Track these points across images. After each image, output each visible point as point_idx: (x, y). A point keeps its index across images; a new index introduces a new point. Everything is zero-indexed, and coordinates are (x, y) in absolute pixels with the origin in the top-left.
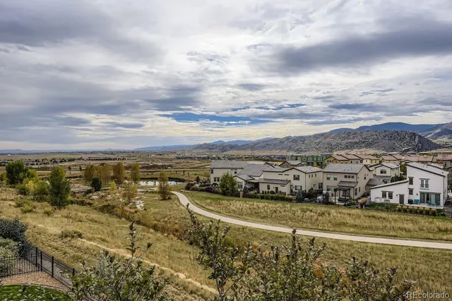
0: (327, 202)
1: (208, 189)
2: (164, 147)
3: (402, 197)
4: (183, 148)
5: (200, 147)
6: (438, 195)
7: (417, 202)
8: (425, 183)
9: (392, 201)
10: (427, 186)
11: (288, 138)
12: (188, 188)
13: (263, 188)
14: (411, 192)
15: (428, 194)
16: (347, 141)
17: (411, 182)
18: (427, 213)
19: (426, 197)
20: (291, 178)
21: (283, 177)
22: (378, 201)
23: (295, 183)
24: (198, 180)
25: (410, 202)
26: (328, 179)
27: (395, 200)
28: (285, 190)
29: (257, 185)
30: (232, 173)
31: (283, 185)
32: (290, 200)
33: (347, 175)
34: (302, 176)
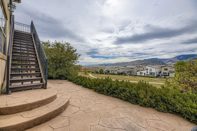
0: (125, 75)
1: (97, 73)
2: (90, 65)
3: (145, 74)
4: (94, 65)
5: (99, 65)
6: (154, 73)
7: (149, 75)
8: (151, 70)
9: (142, 75)
10: (151, 71)
11: (123, 63)
12: (92, 73)
13: (110, 72)
14: (147, 72)
15: (152, 73)
16: (140, 63)
17: (147, 70)
18: (150, 77)
19: (151, 73)
20: (117, 69)
21: (115, 69)
22: (139, 75)
23: (118, 71)
24: (95, 71)
25: (147, 75)
26: (127, 69)
27: (143, 75)
28: (116, 73)
29: (109, 72)
30: (103, 69)
31: (115, 71)
32: (116, 75)
33: (131, 68)
34: (120, 69)
